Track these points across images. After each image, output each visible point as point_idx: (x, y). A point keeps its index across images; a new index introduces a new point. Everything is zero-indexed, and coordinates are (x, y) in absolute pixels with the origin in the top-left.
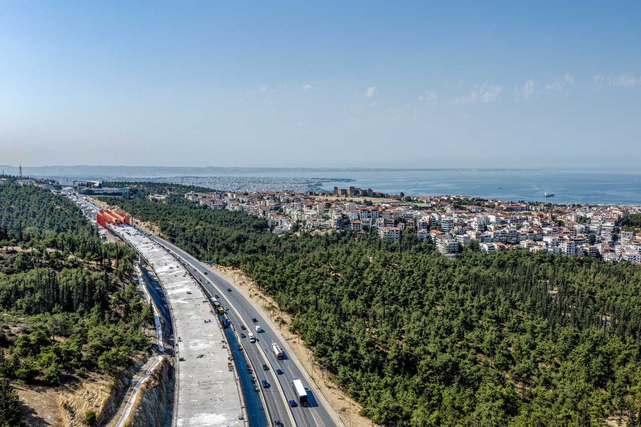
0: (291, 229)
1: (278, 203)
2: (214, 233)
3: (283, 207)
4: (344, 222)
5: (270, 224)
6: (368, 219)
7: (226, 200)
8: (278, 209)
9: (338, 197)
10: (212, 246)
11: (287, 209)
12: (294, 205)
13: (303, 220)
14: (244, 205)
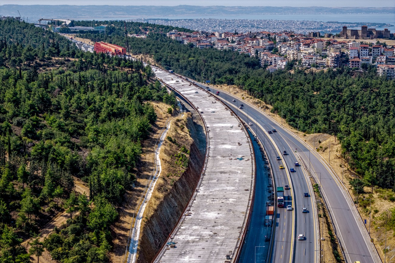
0: (285, 68)
1: (273, 43)
2: (206, 64)
3: (278, 46)
4: (342, 59)
5: (262, 63)
6: (368, 57)
7: (214, 40)
8: (273, 49)
9: (347, 38)
10: (205, 75)
11: (283, 49)
12: (291, 44)
13: (299, 59)
14: (234, 45)
